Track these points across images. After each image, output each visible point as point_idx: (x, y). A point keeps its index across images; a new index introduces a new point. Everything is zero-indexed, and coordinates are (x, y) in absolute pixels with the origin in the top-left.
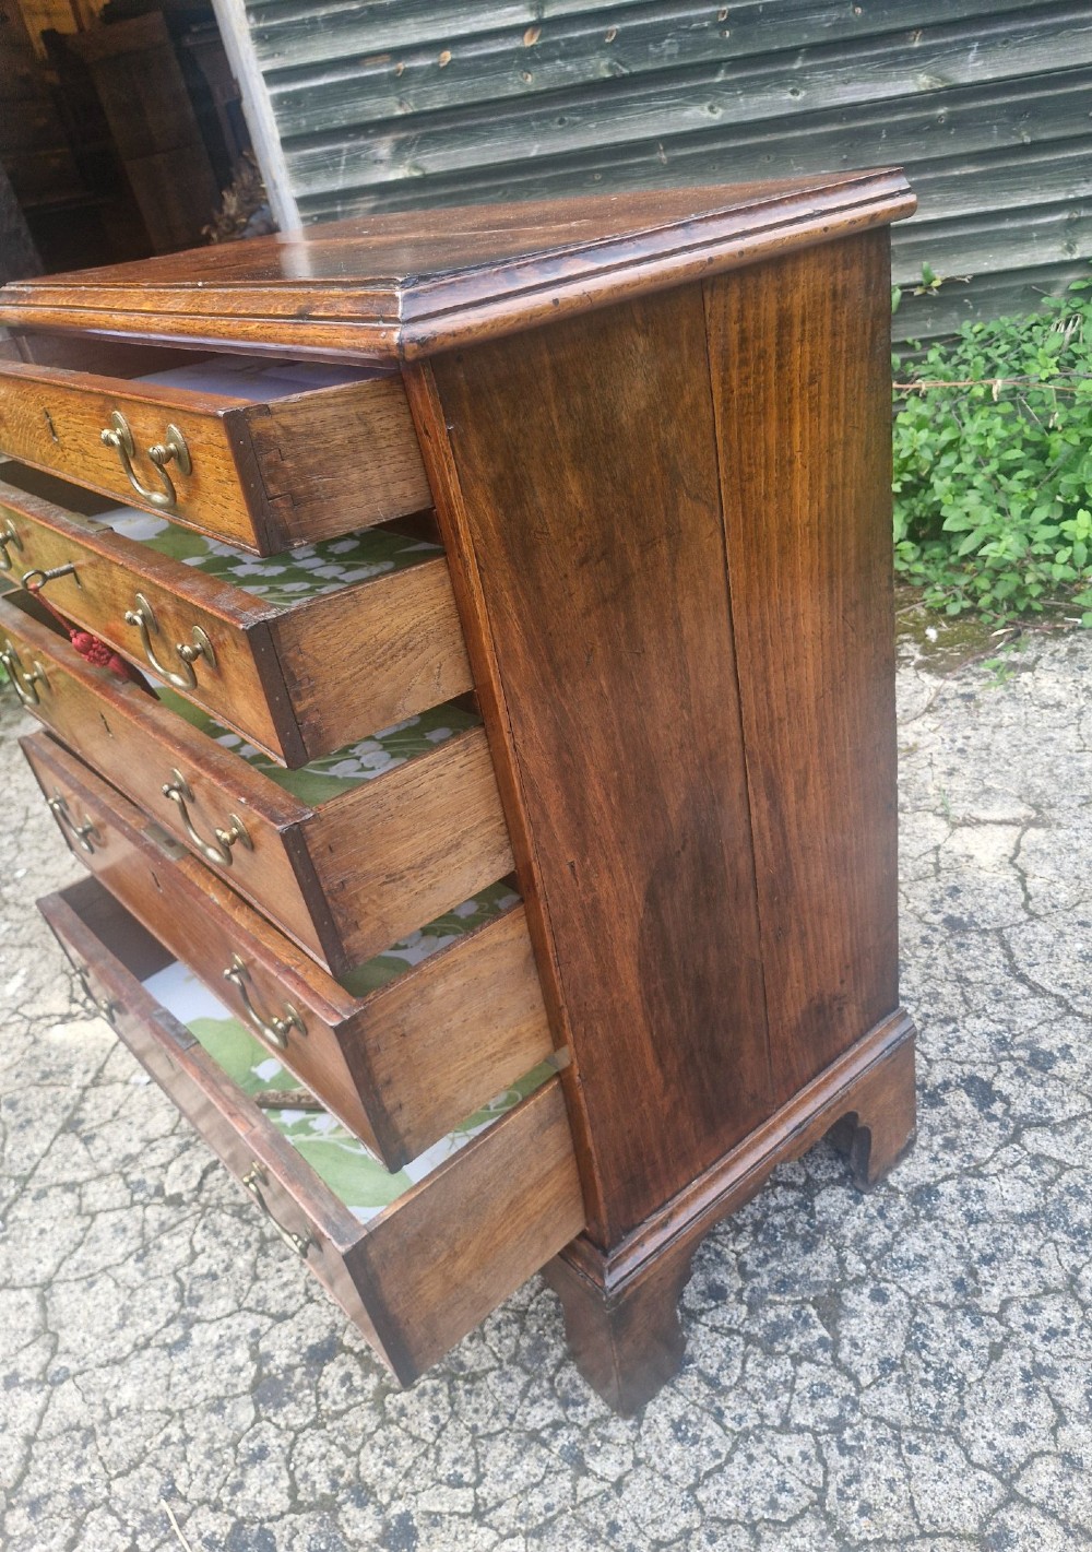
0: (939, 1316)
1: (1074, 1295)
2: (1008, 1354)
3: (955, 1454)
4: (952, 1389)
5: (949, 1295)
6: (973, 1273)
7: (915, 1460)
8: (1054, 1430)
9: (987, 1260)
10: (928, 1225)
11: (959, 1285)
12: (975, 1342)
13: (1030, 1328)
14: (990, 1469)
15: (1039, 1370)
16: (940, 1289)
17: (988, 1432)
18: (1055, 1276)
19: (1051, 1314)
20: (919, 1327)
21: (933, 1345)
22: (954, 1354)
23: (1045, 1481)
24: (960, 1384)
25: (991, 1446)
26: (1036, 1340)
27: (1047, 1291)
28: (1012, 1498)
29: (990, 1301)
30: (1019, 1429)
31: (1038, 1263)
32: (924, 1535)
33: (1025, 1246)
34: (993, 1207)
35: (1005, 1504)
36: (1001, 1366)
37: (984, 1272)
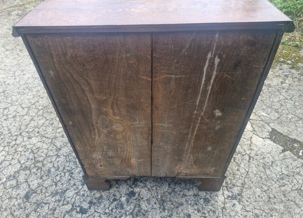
0: (73, 167)
1: (55, 183)
2: (62, 169)
3: (65, 154)
4: (68, 160)
5: (73, 171)
6: (71, 176)
7: (69, 151)
8: (54, 164)
9: (70, 180)
10: (81, 179)
11: (72, 173)
12: (67, 167)
13: (60, 174)
14: (60, 155)
15: (58, 170)
16: (75, 171)
17: (62, 159)
18: (59, 184)
19: (58, 178)
20: (75, 164)
21: (72, 164)
22: (69, 164)
23: (54, 158)
24: (67, 161)
25: (61, 158)
26: (59, 173)
27: (59, 181)
28: (57, 155)
29: (67, 174)
30: (58, 162)
31: (62, 184)
32: (65, 145)
33: (65, 186)
34: (72, 189)
35: (57, 154)
36: (62, 167)
37: (69, 177)
